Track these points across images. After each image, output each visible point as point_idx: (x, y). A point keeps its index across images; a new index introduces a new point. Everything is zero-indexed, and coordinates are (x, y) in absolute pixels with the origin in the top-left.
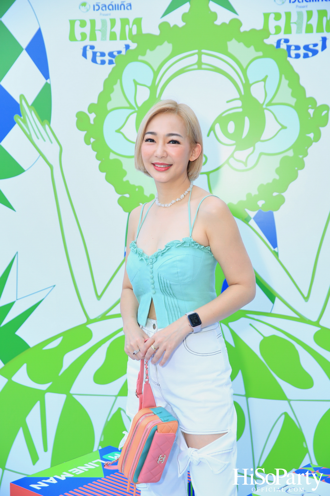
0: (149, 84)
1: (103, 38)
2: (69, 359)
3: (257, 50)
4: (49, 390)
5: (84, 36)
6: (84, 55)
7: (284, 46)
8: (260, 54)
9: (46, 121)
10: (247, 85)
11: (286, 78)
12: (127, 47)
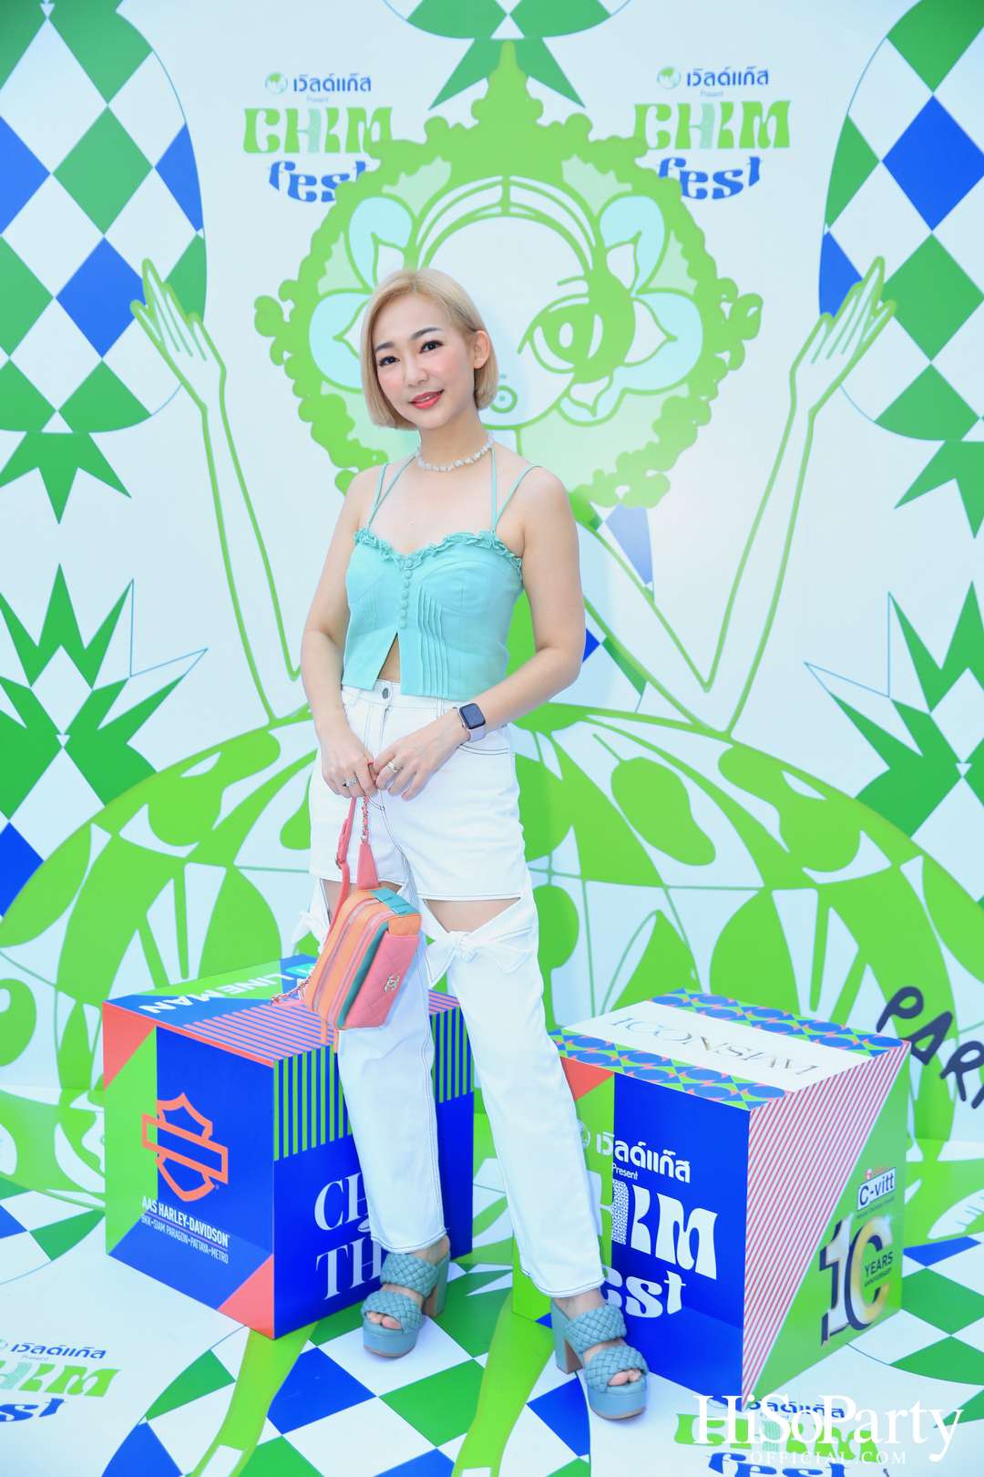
0: (403, 243)
1: (313, 147)
2: (234, 796)
3: (621, 179)
4: (192, 858)
5: (273, 142)
6: (274, 181)
7: (674, 173)
8: (628, 187)
9: (194, 315)
10: (600, 251)
11: (679, 239)
12: (361, 166)
